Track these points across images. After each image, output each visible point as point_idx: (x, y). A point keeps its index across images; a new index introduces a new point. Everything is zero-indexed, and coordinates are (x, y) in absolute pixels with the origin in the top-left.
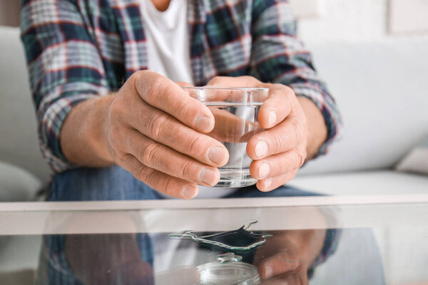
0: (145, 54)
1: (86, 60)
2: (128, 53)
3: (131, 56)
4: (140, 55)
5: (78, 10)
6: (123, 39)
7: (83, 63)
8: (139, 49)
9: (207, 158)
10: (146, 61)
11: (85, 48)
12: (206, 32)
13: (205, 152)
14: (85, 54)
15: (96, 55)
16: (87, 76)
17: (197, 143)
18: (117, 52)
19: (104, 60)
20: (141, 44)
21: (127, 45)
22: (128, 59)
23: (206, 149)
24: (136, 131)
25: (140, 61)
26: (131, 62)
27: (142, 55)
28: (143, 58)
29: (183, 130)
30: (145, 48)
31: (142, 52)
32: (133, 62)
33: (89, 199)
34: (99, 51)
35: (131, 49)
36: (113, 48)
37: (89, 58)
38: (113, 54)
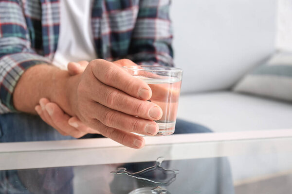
0: (59, 13)
1: (15, 18)
2: (44, 12)
3: (46, 14)
4: (53, 13)
7: (13, 21)
8: (52, 8)
9: (149, 116)
10: (59, 18)
11: (13, 8)
13: (147, 113)
14: (14, 13)
15: (21, 13)
16: (17, 32)
17: (141, 107)
18: (36, 11)
19: (26, 17)
20: (55, 5)
21: (44, 6)
22: (44, 17)
23: (147, 110)
24: (98, 103)
25: (54, 19)
26: (46, 20)
27: (56, 14)
28: (56, 16)
29: (130, 99)
30: (58, 8)
31: (56, 11)
34: (23, 10)
35: (47, 9)
36: (33, 7)
37: (17, 16)
38: (32, 12)
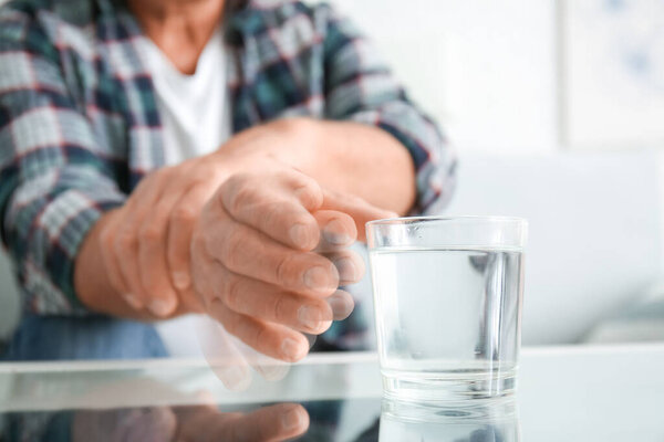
5: (63, 74)
6: (129, 122)
12: (254, 97)
32: (143, 159)
33: (72, 357)
